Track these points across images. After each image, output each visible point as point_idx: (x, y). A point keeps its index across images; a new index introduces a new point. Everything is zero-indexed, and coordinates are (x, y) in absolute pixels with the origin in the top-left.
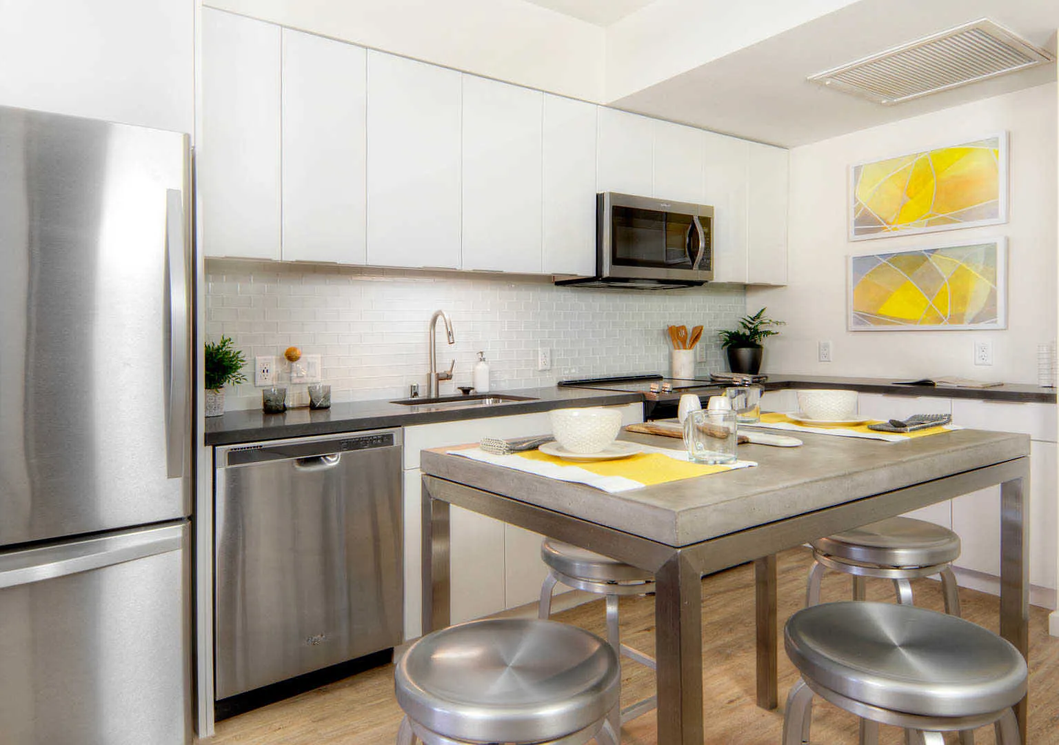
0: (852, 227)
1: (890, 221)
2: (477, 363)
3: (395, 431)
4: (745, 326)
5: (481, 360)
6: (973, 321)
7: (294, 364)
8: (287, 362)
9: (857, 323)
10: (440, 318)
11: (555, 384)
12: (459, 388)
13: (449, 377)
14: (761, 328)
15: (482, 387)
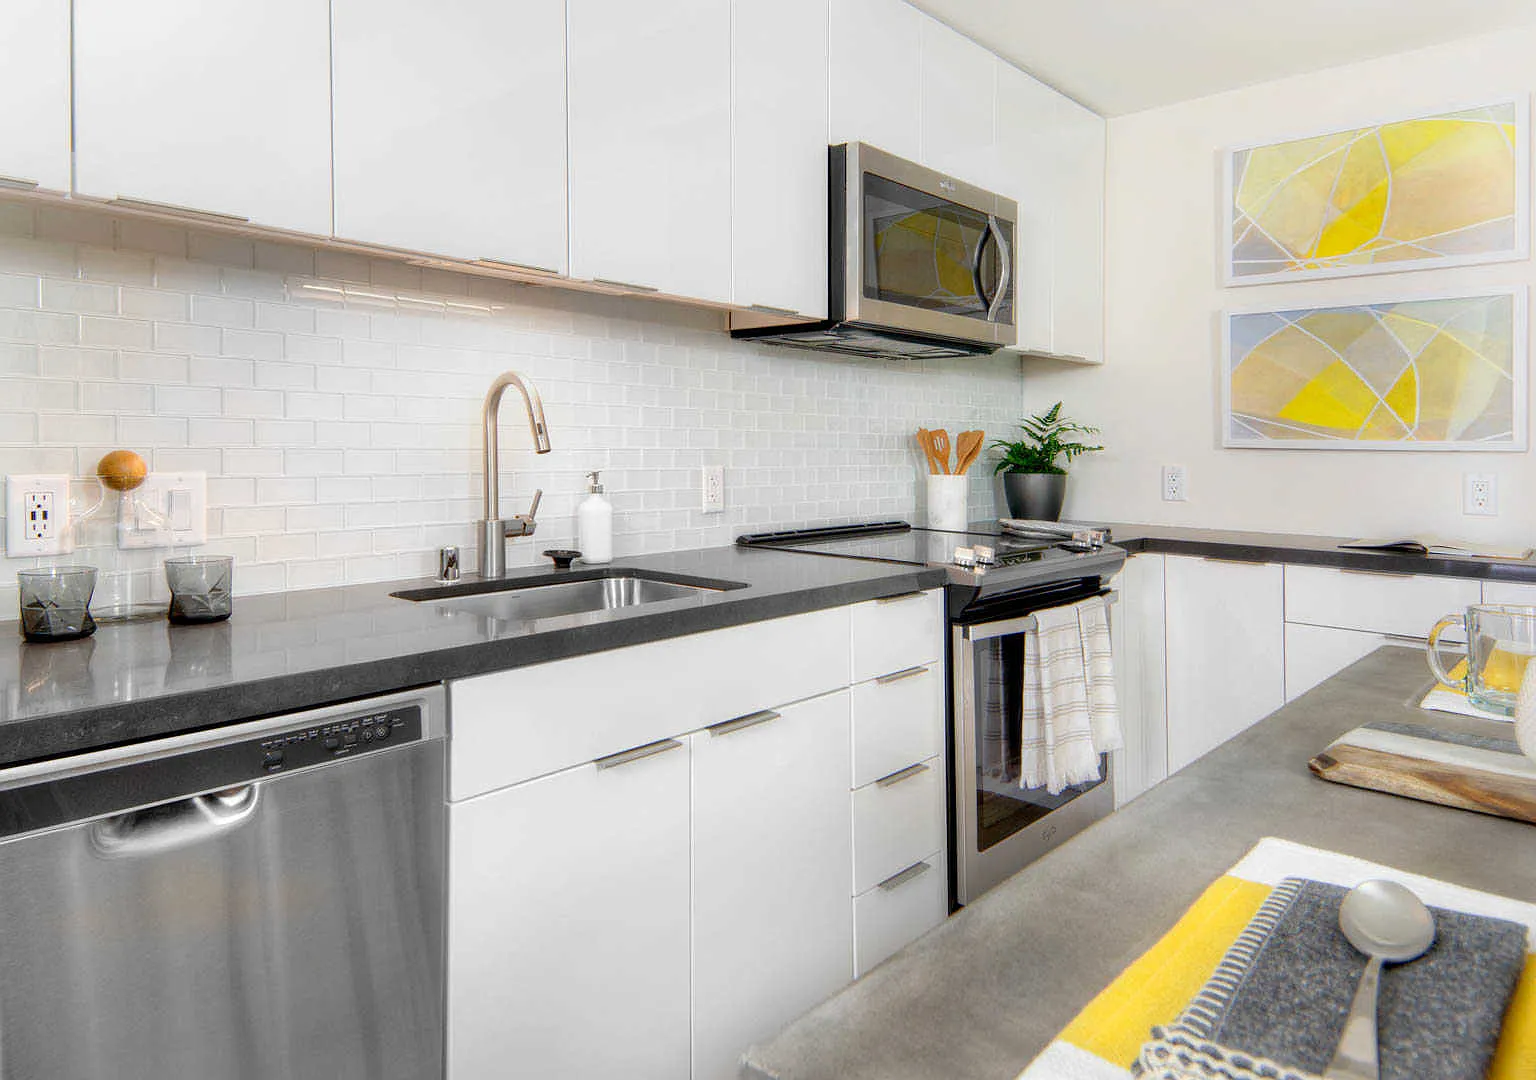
0: (1228, 262)
1: (1302, 252)
2: (583, 498)
3: (426, 698)
4: (1032, 435)
5: (594, 490)
6: (1466, 435)
7: (130, 498)
8: (104, 489)
9: (1237, 432)
10: (510, 394)
11: (732, 542)
12: (548, 553)
13: (525, 529)
14: (1063, 439)
15: (596, 551)
